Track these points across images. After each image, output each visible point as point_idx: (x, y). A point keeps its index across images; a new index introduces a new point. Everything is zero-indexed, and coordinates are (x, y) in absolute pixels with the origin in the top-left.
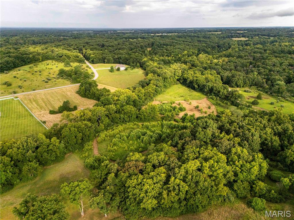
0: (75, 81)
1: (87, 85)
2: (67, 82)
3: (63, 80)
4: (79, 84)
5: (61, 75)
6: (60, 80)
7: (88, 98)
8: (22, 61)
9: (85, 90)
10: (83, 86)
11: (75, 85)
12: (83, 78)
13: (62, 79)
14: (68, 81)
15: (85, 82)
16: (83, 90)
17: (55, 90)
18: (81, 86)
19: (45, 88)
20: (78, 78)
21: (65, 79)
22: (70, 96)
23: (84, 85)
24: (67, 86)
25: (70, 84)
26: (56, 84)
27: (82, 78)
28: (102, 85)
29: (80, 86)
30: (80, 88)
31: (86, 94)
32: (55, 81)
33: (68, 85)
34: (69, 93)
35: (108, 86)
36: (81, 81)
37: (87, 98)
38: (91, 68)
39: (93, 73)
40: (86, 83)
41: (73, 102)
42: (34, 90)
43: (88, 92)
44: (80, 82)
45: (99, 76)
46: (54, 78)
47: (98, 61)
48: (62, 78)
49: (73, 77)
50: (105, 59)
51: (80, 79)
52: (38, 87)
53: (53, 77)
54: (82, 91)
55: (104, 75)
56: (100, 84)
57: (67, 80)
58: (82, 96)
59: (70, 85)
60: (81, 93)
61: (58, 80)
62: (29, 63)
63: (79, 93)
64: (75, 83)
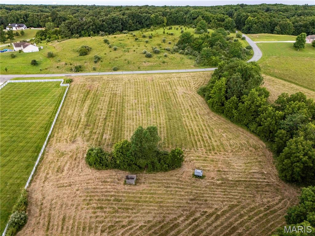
0: (205, 61)
1: (235, 76)
2: (189, 61)
3: (182, 56)
4: (214, 69)
5: (182, 46)
6: (177, 55)
7: (230, 118)
8: (138, 22)
9: (226, 92)
10: (220, 77)
11: (203, 70)
12: (226, 56)
13: (181, 53)
14: (191, 59)
15: (231, 64)
16: (220, 89)
17: (154, 76)
18: (218, 75)
19: (139, 68)
20: (215, 55)
21: (187, 54)
22: (180, 100)
23: (226, 73)
24: (184, 71)
25: (192, 66)
26: (164, 62)
27: (223, 56)
28: (273, 78)
29: (215, 74)
30: (213, 82)
31: (227, 104)
32: (166, 56)
33: (188, 68)
34: (180, 90)
35: (293, 85)
36: (220, 61)
37: (227, 116)
38: (246, 39)
39: (250, 48)
40: (233, 69)
41: (182, 123)
42: (115, 70)
43: (234, 98)
44: (215, 65)
45: (263, 55)
46: (167, 50)
47: (261, 29)
48: (181, 51)
49: (204, 51)
50: (276, 26)
51: (218, 57)
52: (128, 65)
53: (166, 48)
54: (215, 93)
55: (278, 55)
56: (268, 77)
57: (191, 56)
58: (212, 106)
59: (192, 68)
60: (210, 97)
61: (172, 55)
62: (148, 26)
63: (206, 94)
64: (205, 65)
